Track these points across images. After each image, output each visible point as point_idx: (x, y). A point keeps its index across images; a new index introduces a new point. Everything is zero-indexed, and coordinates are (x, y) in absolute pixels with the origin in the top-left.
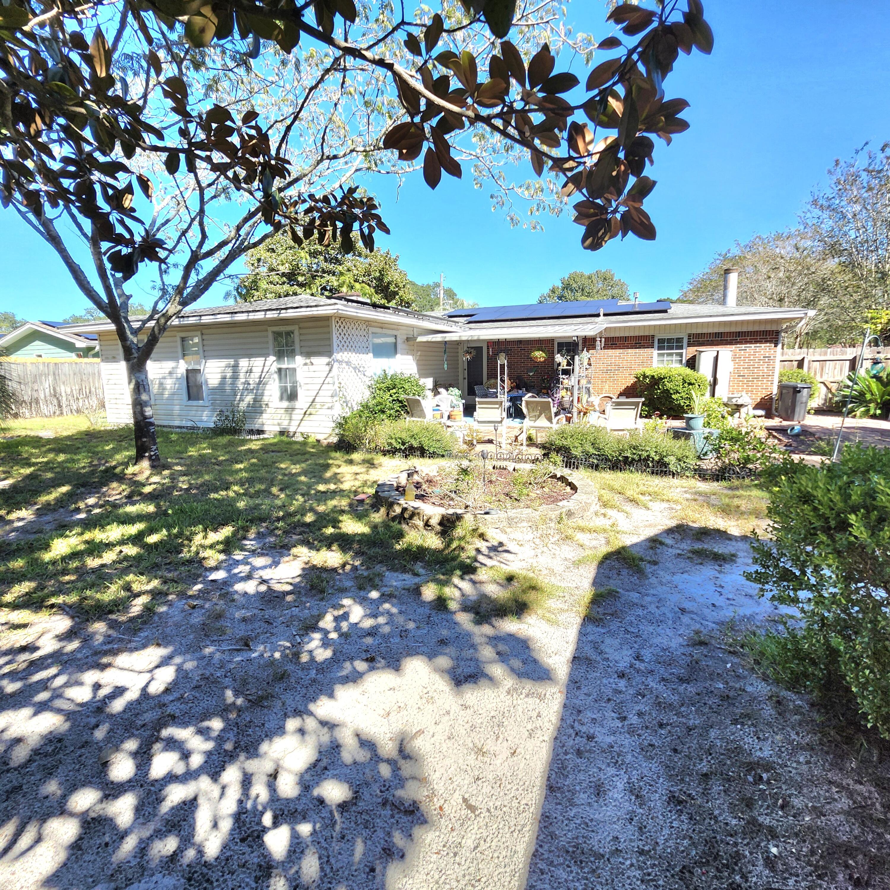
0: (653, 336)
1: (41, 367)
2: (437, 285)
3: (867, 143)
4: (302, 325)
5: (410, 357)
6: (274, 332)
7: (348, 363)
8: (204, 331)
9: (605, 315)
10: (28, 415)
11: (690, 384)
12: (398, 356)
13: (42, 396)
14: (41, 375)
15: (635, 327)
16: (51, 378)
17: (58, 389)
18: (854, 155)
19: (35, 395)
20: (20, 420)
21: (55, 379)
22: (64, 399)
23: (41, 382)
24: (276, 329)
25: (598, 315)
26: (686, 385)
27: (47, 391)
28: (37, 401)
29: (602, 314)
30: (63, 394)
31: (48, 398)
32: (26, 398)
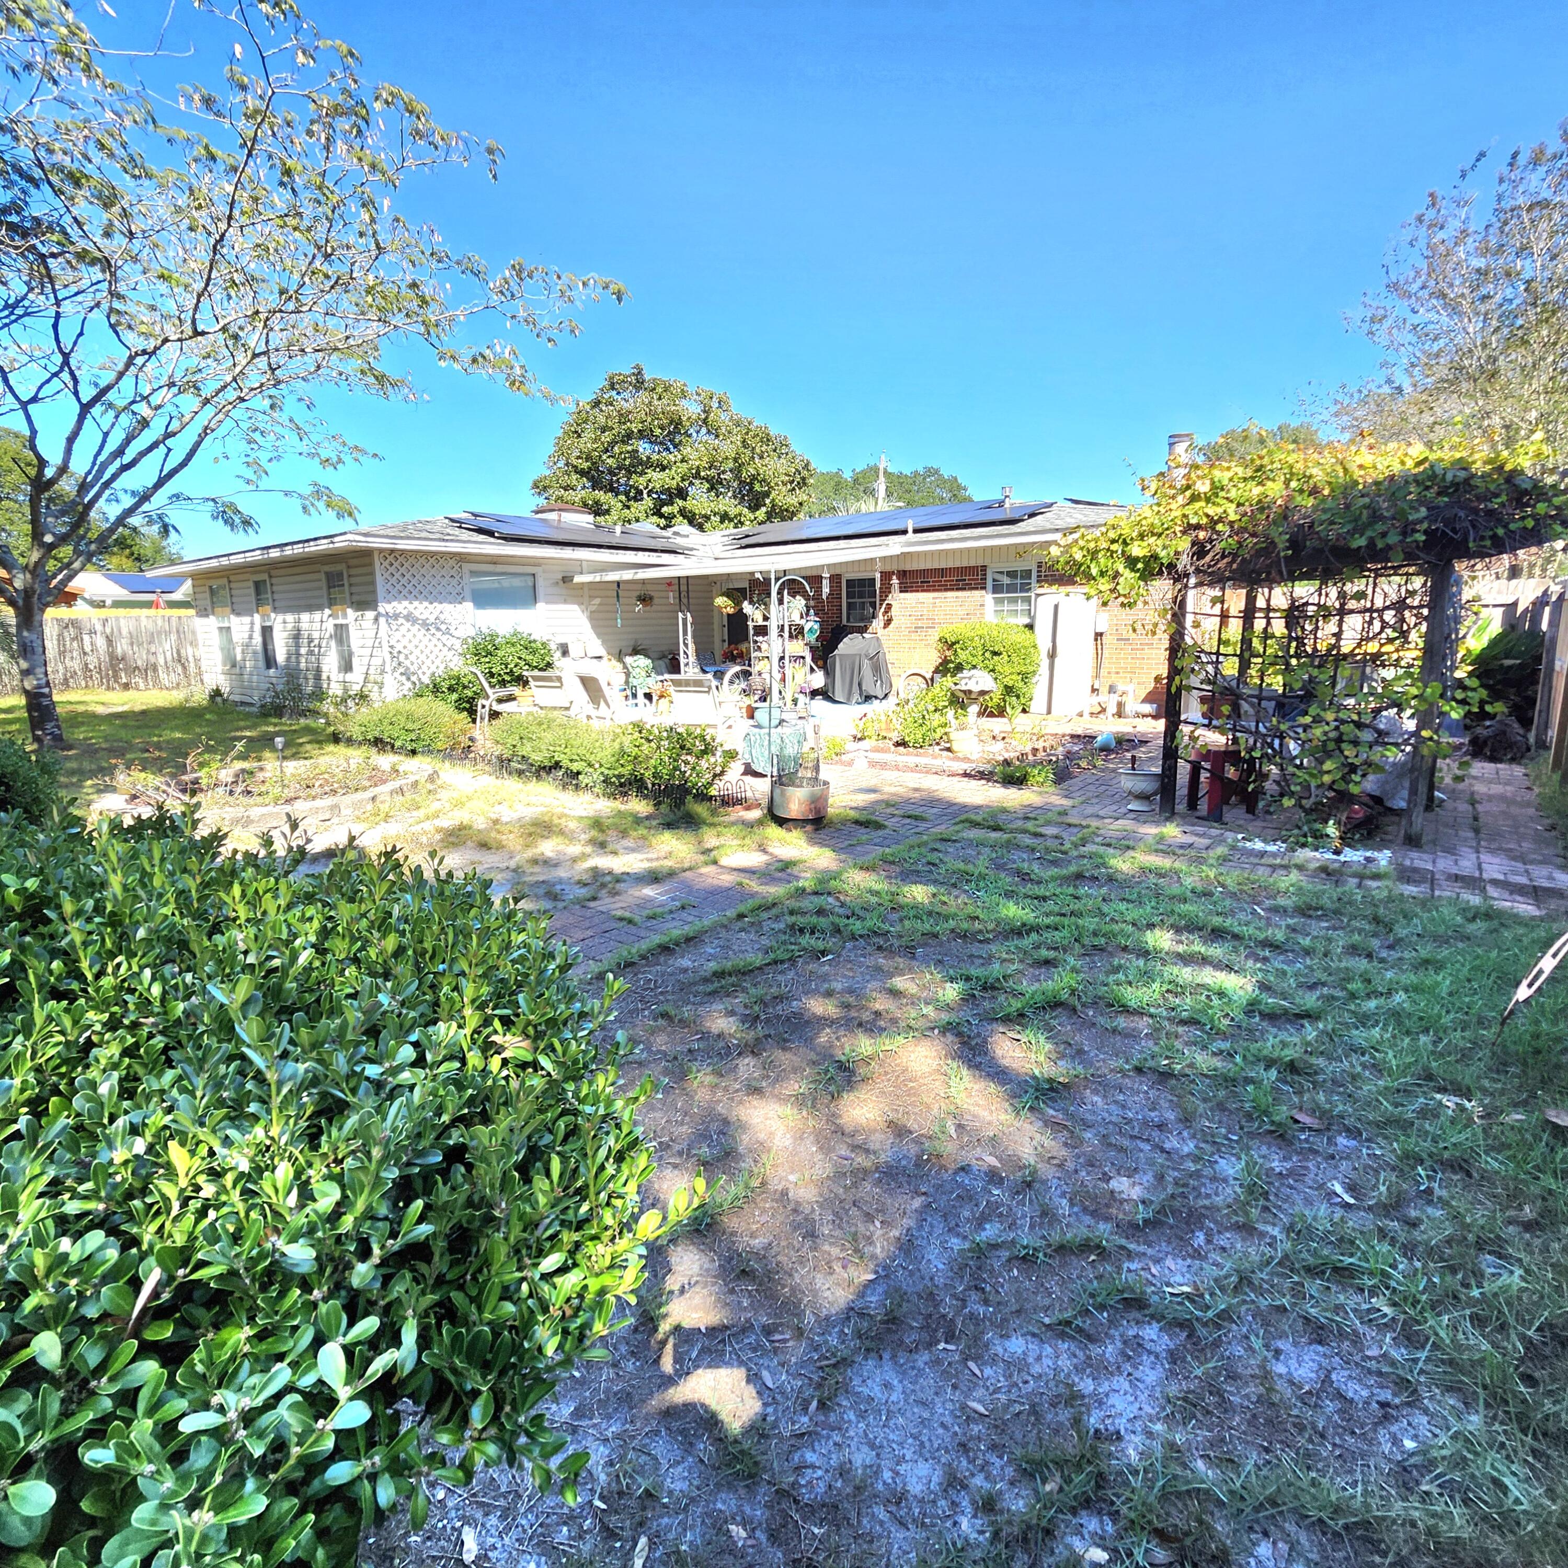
0: (984, 568)
1: (160, 622)
2: (874, 470)
3: (1483, 154)
4: (353, 562)
5: (575, 608)
6: (327, 573)
7: (409, 617)
8: (273, 573)
9: (916, 531)
10: (142, 686)
11: (995, 653)
12: (540, 605)
13: (161, 661)
14: (159, 633)
15: (954, 551)
16: (174, 637)
17: (183, 652)
18: (1458, 182)
19: (152, 659)
20: (131, 692)
21: (179, 638)
22: (192, 665)
23: (160, 643)
24: (327, 568)
25: (905, 532)
26: (988, 655)
27: (169, 654)
28: (155, 669)
29: (910, 530)
30: (191, 659)
31: (170, 663)
32: (139, 663)
